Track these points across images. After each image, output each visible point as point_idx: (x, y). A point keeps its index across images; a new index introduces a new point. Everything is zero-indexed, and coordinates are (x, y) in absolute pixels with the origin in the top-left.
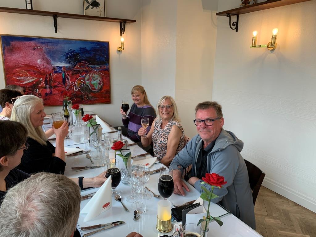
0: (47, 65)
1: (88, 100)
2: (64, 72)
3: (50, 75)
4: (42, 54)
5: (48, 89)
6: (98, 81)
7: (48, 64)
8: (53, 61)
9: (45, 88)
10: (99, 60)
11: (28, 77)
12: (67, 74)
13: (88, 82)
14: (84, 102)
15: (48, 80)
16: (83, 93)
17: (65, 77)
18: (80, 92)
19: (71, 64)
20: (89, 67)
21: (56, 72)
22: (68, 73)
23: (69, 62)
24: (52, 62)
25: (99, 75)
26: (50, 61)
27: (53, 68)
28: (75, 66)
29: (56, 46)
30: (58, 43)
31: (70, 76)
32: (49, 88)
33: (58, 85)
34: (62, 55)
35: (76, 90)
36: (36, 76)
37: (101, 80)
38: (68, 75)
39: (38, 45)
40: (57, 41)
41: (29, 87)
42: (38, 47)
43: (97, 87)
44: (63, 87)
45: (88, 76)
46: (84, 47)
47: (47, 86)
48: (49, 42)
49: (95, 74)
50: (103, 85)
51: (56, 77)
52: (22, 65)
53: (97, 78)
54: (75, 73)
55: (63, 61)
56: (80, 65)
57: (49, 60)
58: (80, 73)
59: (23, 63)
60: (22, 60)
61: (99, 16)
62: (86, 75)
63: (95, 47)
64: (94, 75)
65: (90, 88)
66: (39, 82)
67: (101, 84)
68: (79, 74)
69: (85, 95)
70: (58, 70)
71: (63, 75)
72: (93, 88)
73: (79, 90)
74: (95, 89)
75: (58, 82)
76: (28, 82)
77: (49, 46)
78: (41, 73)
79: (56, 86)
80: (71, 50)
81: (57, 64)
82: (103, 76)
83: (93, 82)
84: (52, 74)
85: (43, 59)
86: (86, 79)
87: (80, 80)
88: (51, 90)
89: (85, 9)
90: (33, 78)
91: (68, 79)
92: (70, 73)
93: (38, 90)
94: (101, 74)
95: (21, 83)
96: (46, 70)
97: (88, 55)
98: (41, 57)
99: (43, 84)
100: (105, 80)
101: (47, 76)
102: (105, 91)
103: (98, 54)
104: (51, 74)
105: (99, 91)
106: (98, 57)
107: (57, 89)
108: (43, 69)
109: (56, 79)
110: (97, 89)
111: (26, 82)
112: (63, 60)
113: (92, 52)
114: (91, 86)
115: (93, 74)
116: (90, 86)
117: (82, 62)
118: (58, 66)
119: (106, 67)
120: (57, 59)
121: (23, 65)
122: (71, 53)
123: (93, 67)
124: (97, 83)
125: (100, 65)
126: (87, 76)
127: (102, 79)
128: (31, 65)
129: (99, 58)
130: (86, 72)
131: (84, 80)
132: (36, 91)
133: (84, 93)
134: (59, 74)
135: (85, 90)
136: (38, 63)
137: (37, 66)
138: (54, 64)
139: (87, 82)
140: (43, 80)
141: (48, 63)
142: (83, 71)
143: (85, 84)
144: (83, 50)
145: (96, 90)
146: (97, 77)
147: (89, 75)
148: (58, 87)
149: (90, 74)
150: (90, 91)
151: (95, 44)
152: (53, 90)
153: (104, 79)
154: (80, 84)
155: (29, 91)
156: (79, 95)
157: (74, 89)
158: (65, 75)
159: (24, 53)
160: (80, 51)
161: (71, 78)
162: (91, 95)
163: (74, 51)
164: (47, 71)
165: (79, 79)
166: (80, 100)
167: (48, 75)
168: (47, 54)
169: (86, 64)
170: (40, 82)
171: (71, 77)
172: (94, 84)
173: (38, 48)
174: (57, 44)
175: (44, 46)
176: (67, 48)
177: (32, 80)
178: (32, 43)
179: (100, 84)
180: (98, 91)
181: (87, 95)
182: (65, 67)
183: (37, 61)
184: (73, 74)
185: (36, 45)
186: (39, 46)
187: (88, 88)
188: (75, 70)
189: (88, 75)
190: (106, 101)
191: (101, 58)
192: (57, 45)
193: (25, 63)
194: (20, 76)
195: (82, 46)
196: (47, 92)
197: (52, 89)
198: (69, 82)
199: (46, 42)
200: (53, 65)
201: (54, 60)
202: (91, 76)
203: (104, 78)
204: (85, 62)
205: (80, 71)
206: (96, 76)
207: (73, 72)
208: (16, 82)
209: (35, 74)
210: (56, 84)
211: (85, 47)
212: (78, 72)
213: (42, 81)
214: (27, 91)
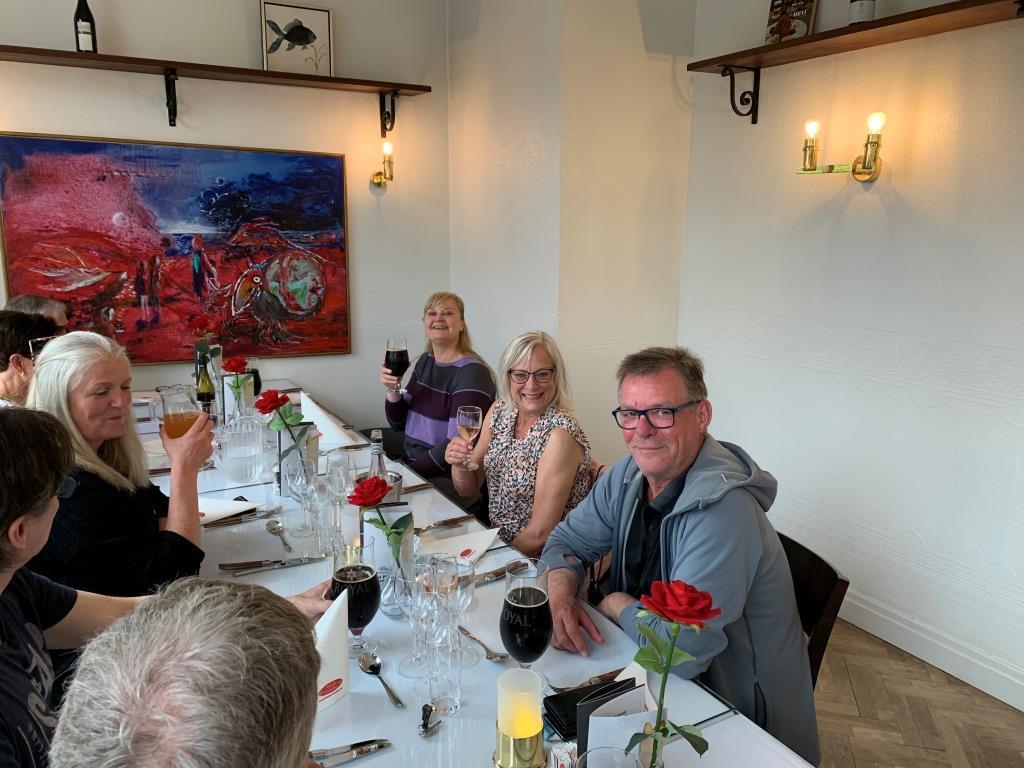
0: (142, 229)
1: (275, 342)
2: (199, 253)
3: (152, 262)
4: (125, 194)
5: (148, 308)
6: (308, 282)
7: (145, 227)
8: (162, 217)
9: (137, 304)
10: (310, 213)
11: (82, 270)
12: (206, 259)
13: (277, 284)
14: (262, 348)
15: (145, 277)
16: (259, 320)
17: (200, 269)
18: (250, 316)
19: (220, 228)
20: (281, 238)
21: (173, 253)
22: (213, 257)
23: (215, 222)
24: (160, 222)
25: (312, 262)
26: (153, 219)
27: (162, 240)
28: (234, 232)
29: (170, 169)
30: (179, 160)
31: (219, 264)
32: (150, 304)
33: (179, 294)
34: (191, 199)
35: (236, 311)
36: (108, 266)
37: (318, 278)
38: (212, 261)
39: (113, 167)
40: (175, 154)
41: (83, 303)
42: (115, 173)
43: (306, 302)
44: (194, 303)
45: (275, 267)
46: (264, 173)
47: (144, 299)
48: (148, 157)
49: (298, 259)
50: (325, 293)
51: (173, 270)
52: (61, 232)
53: (306, 273)
54: (235, 257)
55: (197, 219)
56: (250, 231)
57: (149, 213)
58: (251, 257)
59: (64, 225)
60: (61, 215)
61: (313, 72)
62: (270, 262)
63: (299, 171)
64: (295, 262)
65: (284, 304)
66: (116, 285)
67: (320, 292)
68: (249, 259)
69: (265, 327)
70: (178, 248)
71: (195, 262)
72: (291, 303)
73: (246, 312)
74: (298, 308)
75: (178, 284)
76: (81, 285)
77: (148, 169)
78: (122, 256)
79: (170, 299)
80: (221, 181)
81: (175, 228)
82: (325, 265)
83: (292, 286)
84: (158, 260)
85: (130, 210)
86: (270, 274)
87: (250, 278)
88: (154, 311)
89: (268, 52)
90: (99, 274)
91: (211, 275)
92: (219, 256)
93: (112, 311)
94: (317, 259)
95: (59, 290)
96: (140, 247)
97: (276, 199)
98: (125, 204)
99: (129, 290)
100: (331, 279)
101: (142, 265)
102: (330, 313)
103: (309, 193)
104: (154, 258)
105: (312, 312)
106: (309, 205)
107: (174, 307)
108: (129, 244)
109: (172, 276)
110: (304, 306)
111: (73, 287)
112: (197, 216)
113: (289, 188)
114: (285, 299)
115: (291, 259)
116: (281, 299)
117: (259, 222)
118: (180, 235)
119: (334, 236)
120: (174, 210)
121: (66, 229)
122: (220, 191)
123: (291, 237)
124: (305, 287)
125: (314, 230)
126: (272, 266)
127: (323, 274)
128: (92, 229)
129: (311, 208)
130: (270, 253)
131: (263, 278)
132: (107, 313)
133: (263, 320)
134: (183, 261)
135: (268, 310)
136: (113, 225)
137: (110, 234)
138: (165, 228)
139: (273, 284)
140: (129, 277)
141: (146, 223)
142: (261, 249)
143: (269, 293)
144: (261, 183)
145: (302, 310)
146: (307, 269)
147: (281, 264)
148: (178, 300)
149: (282, 260)
150: (284, 315)
151: (301, 162)
152: (160, 312)
153: (329, 277)
154: (250, 290)
155: (83, 316)
156: (247, 327)
157: (229, 307)
158: (202, 264)
159: (67, 192)
160: (251, 183)
161: (222, 270)
162: (284, 328)
163: (232, 183)
164: (144, 250)
165: (246, 276)
166: (250, 342)
167: (146, 264)
168: (143, 195)
169: (272, 226)
170: (121, 286)
171: (221, 267)
172: (295, 292)
173: (113, 176)
174: (175, 163)
175: (133, 169)
176: (209, 176)
177: (96, 279)
178: (95, 159)
179: (313, 291)
180: (308, 314)
181: (274, 327)
182: (200, 235)
183: (110, 218)
184: (227, 260)
185: (107, 168)
186: (117, 171)
187: (276, 303)
188: (235, 248)
189: (277, 261)
190: (334, 348)
191: (318, 208)
192: (175, 166)
193: (72, 225)
194: (55, 266)
195: (259, 169)
196: (144, 319)
197: (160, 308)
198: (213, 285)
199: (141, 157)
200: (161, 232)
201: (167, 213)
202: (284, 265)
203: (328, 271)
204: (268, 221)
205: (250, 251)
206: (302, 266)
207: (227, 254)
208: (41, 287)
209: (103, 259)
210: (173, 291)
211: (268, 174)
212: (244, 254)
213: (125, 281)
214: (77, 313)
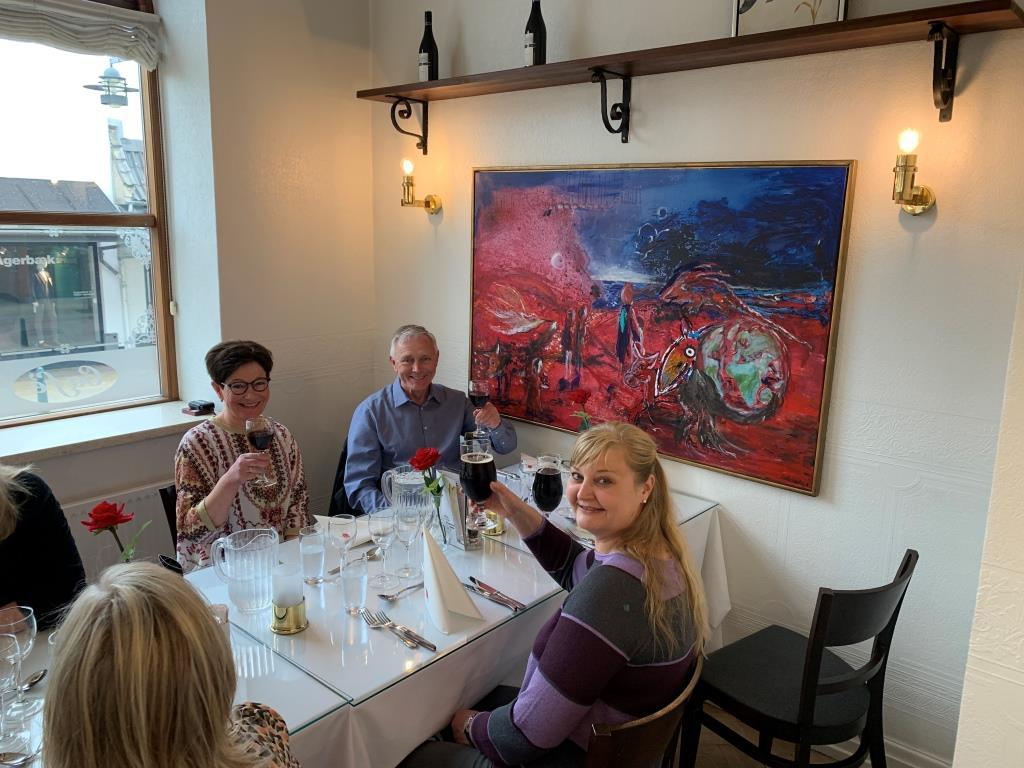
0: (576, 273)
1: (704, 444)
2: (627, 307)
3: (580, 313)
4: (566, 230)
5: (571, 366)
6: (761, 367)
7: (578, 271)
8: (595, 259)
10: (778, 260)
11: (522, 314)
13: (716, 363)
14: (685, 449)
15: (572, 330)
16: (686, 408)
18: (676, 401)
19: (654, 277)
20: (729, 295)
21: (600, 305)
22: (641, 315)
23: (649, 268)
24: (594, 265)
25: (772, 336)
26: (587, 261)
27: (592, 288)
28: (670, 283)
29: (610, 199)
30: (617, 186)
31: (647, 325)
33: (602, 356)
34: (627, 237)
35: (659, 390)
36: (542, 312)
37: (777, 364)
39: (558, 199)
40: (615, 181)
41: (520, 349)
42: (560, 207)
43: (754, 397)
44: (616, 369)
45: (716, 337)
46: (719, 198)
48: (591, 185)
49: (750, 331)
50: (786, 390)
51: (599, 325)
52: (513, 272)
53: (760, 353)
54: (667, 317)
55: (630, 263)
56: (690, 283)
57: (584, 254)
58: (688, 321)
59: (514, 265)
60: (514, 254)
61: (807, 22)
62: (710, 329)
63: (772, 193)
64: (745, 335)
65: (722, 395)
66: (547, 335)
67: (777, 386)
68: (683, 321)
69: (692, 421)
70: (607, 299)
71: (621, 319)
72: (732, 393)
73: (672, 395)
74: (741, 404)
75: (601, 344)
76: (520, 330)
77: (588, 200)
78: (555, 304)
80: (663, 212)
81: (606, 274)
82: (791, 345)
83: (736, 370)
85: (567, 250)
86: (708, 347)
87: (681, 348)
89: (739, 12)
90: (534, 320)
92: (646, 316)
93: (540, 362)
94: (780, 333)
95: (503, 332)
96: (572, 295)
97: (730, 238)
98: (563, 243)
99: (555, 344)
100: (798, 369)
101: (571, 315)
102: (788, 421)
103: (781, 229)
104: (583, 308)
105: (760, 416)
106: (778, 247)
108: (562, 291)
109: (597, 332)
110: (750, 403)
111: (513, 331)
112: (630, 259)
113: (752, 220)
114: (724, 386)
115: (740, 329)
116: (718, 385)
117: (703, 270)
118: (610, 282)
119: (813, 299)
120: (608, 252)
121: (515, 269)
122: (660, 225)
123: (744, 296)
124: (755, 375)
125: (781, 288)
126: (712, 335)
127: (786, 359)
128: (534, 270)
129: (781, 252)
130: (713, 316)
131: (699, 352)
132: (536, 364)
133: (690, 409)
134: (609, 315)
135: (698, 397)
136: (551, 266)
137: (548, 277)
138: (596, 273)
139: (710, 363)
140: (558, 328)
141: (580, 266)
142: (701, 311)
143: (702, 372)
144: (714, 213)
145: (747, 408)
146: (761, 348)
147: (724, 334)
148: (599, 363)
149: (727, 329)
150: (720, 410)
151: (774, 179)
153: (796, 364)
154: (680, 365)
155: (519, 363)
156: (671, 415)
157: (651, 384)
158: (629, 321)
159: (519, 229)
160: (700, 214)
161: (649, 332)
162: (717, 429)
163: (676, 215)
164: (575, 296)
165: (677, 344)
166: (672, 436)
168: (580, 232)
169: (720, 278)
170: (550, 338)
171: (649, 329)
172: (740, 378)
173: (557, 210)
174: (618, 191)
175: (575, 201)
176: (650, 205)
177: (531, 325)
178: (543, 192)
179: (767, 382)
180: (753, 417)
181: (704, 423)
182: (631, 284)
183: (550, 259)
184: (658, 320)
185: (553, 200)
186: (562, 204)
187: (711, 391)
188: (668, 304)
189: (721, 330)
190: (788, 479)
191: (793, 251)
192: (615, 195)
193: (520, 266)
194: (503, 308)
195: (711, 193)
196: (566, 378)
198: (637, 351)
199: (584, 185)
200: (592, 277)
201: (600, 256)
202: (730, 336)
203: (795, 354)
204: (714, 269)
205: (686, 310)
206: (756, 341)
207: (659, 312)
208: (492, 327)
209: (539, 304)
210: (595, 351)
211: (724, 199)
212: (678, 314)
213: (555, 331)
214: (514, 359)
